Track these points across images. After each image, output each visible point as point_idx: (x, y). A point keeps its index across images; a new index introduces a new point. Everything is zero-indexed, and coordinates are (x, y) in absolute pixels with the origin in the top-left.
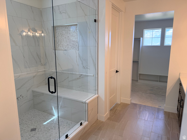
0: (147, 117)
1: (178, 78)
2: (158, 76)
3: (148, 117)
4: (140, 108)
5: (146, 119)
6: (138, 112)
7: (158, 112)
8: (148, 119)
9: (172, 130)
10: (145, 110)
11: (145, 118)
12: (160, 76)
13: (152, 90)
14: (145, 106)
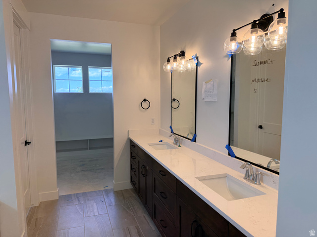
0: (96, 210)
1: (125, 139)
2: (87, 140)
3: (98, 210)
4: (79, 200)
5: (96, 214)
6: (78, 208)
7: (108, 196)
8: (98, 212)
9: (135, 214)
10: (88, 200)
11: (94, 213)
12: (89, 140)
13: (83, 165)
14: (84, 194)
